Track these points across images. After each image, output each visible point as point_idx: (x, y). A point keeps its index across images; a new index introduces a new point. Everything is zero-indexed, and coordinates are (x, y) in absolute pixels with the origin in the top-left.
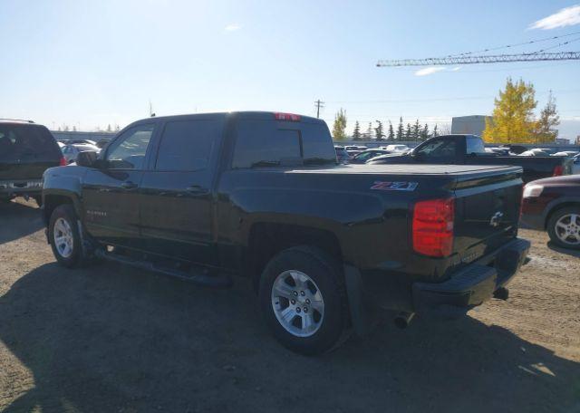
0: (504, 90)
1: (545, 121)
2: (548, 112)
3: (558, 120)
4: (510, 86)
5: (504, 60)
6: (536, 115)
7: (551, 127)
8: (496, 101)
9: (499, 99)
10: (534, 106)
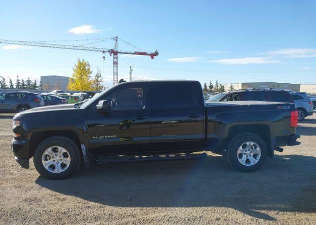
0: (77, 64)
1: (97, 81)
2: (98, 76)
3: (103, 80)
4: (79, 62)
5: (75, 48)
6: (93, 77)
7: (100, 83)
8: (73, 69)
9: (75, 68)
10: (91, 73)
